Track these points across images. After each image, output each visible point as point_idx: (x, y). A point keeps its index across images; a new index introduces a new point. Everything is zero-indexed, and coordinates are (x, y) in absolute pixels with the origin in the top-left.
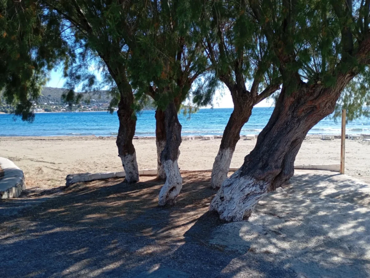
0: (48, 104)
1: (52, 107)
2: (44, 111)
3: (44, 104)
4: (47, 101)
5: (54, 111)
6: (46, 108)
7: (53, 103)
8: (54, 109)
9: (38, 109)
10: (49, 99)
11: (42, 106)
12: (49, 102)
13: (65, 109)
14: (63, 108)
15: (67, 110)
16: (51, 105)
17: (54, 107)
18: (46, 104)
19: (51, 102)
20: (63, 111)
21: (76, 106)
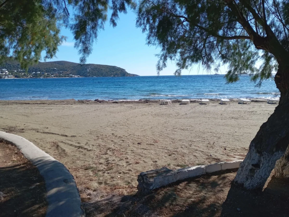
0: (17, 72)
1: (21, 74)
2: (14, 77)
3: (14, 71)
4: (17, 69)
5: (23, 77)
6: (16, 74)
7: (22, 71)
8: (23, 75)
9: (10, 76)
10: (18, 67)
11: (13, 73)
12: (18, 70)
13: (32, 75)
14: (30, 75)
15: (33, 77)
16: (20, 72)
17: (23, 74)
18: (16, 71)
19: (20, 70)
20: (30, 77)
21: (41, 73)
